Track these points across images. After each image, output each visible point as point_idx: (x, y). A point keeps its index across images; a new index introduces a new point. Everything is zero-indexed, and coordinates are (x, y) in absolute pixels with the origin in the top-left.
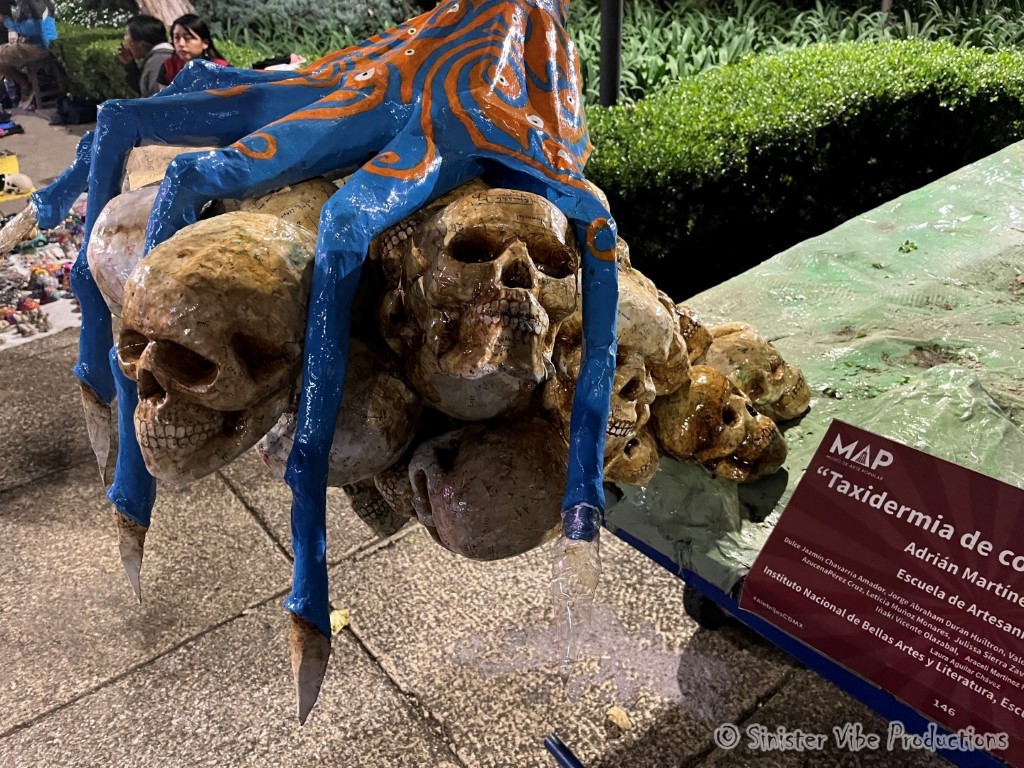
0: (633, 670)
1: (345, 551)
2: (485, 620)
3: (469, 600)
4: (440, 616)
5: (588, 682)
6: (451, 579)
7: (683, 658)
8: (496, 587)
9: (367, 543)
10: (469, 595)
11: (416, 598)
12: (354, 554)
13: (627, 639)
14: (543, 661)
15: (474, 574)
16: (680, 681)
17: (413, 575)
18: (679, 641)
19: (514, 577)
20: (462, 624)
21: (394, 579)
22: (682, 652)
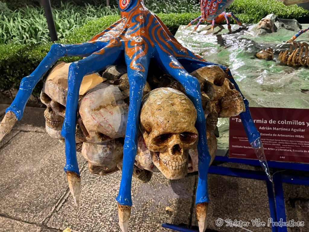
0: (163, 196)
1: (51, 210)
2: (115, 205)
3: (106, 203)
4: (100, 212)
5: (155, 206)
6: (95, 200)
7: (172, 186)
8: (111, 195)
9: (57, 204)
10: (104, 202)
11: (88, 211)
12: (55, 210)
13: (156, 189)
14: (139, 207)
15: (101, 195)
16: (175, 192)
17: (81, 205)
18: (168, 183)
19: (114, 190)
20: (109, 210)
21: (76, 210)
22: (170, 185)
